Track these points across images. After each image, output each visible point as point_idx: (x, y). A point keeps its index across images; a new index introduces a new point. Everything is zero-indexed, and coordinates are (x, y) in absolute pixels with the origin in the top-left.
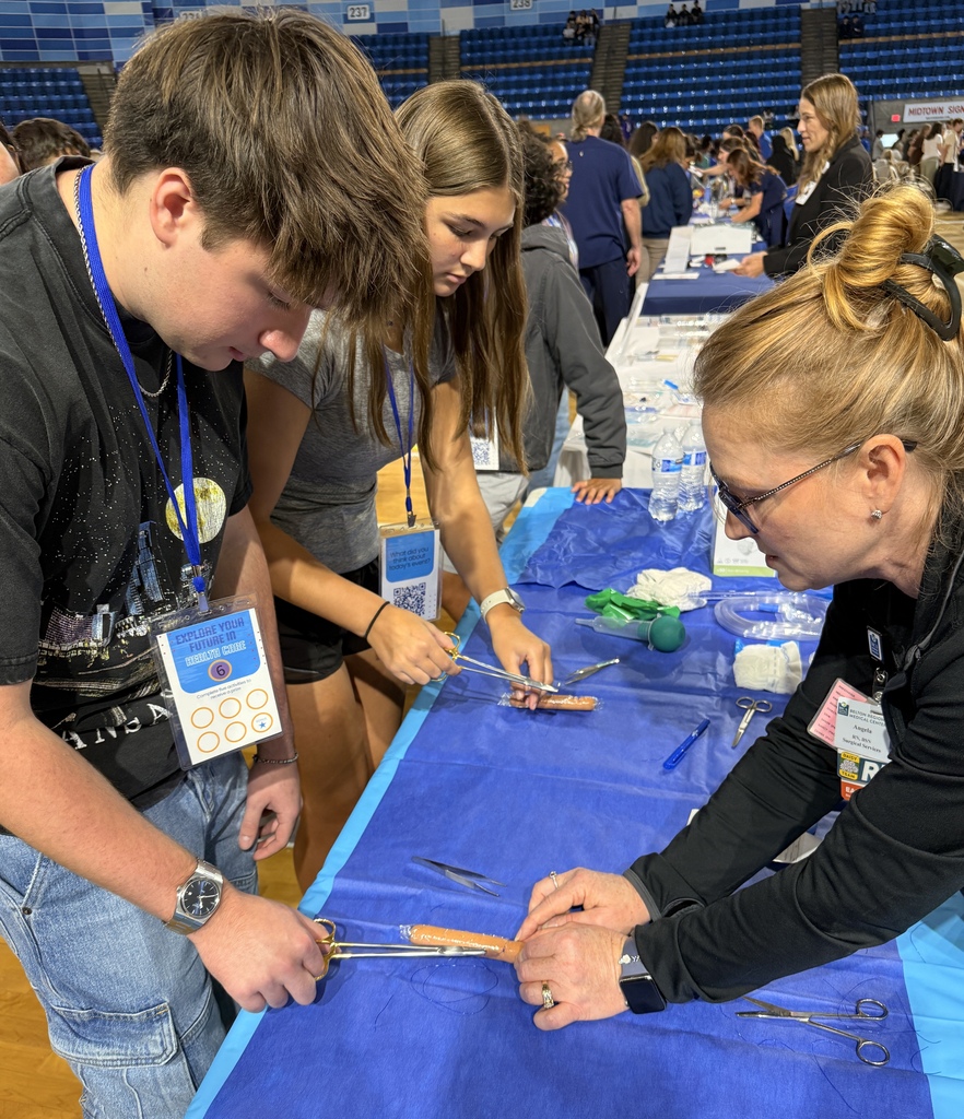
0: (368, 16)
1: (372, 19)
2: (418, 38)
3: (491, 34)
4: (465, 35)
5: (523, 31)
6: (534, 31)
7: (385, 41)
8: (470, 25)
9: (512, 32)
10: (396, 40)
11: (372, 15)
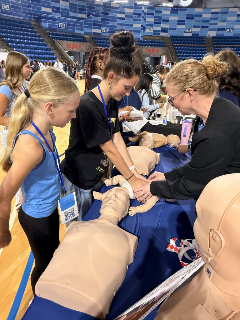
0: (190, 31)
1: (191, 32)
2: (202, 37)
3: (220, 38)
4: (213, 38)
5: (229, 37)
6: (232, 37)
7: (194, 38)
8: (215, 35)
9: (226, 37)
10: (196, 38)
11: (191, 31)
